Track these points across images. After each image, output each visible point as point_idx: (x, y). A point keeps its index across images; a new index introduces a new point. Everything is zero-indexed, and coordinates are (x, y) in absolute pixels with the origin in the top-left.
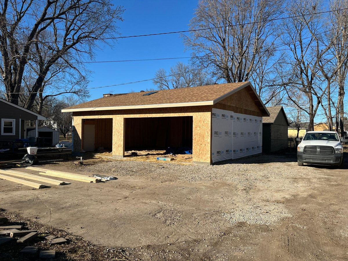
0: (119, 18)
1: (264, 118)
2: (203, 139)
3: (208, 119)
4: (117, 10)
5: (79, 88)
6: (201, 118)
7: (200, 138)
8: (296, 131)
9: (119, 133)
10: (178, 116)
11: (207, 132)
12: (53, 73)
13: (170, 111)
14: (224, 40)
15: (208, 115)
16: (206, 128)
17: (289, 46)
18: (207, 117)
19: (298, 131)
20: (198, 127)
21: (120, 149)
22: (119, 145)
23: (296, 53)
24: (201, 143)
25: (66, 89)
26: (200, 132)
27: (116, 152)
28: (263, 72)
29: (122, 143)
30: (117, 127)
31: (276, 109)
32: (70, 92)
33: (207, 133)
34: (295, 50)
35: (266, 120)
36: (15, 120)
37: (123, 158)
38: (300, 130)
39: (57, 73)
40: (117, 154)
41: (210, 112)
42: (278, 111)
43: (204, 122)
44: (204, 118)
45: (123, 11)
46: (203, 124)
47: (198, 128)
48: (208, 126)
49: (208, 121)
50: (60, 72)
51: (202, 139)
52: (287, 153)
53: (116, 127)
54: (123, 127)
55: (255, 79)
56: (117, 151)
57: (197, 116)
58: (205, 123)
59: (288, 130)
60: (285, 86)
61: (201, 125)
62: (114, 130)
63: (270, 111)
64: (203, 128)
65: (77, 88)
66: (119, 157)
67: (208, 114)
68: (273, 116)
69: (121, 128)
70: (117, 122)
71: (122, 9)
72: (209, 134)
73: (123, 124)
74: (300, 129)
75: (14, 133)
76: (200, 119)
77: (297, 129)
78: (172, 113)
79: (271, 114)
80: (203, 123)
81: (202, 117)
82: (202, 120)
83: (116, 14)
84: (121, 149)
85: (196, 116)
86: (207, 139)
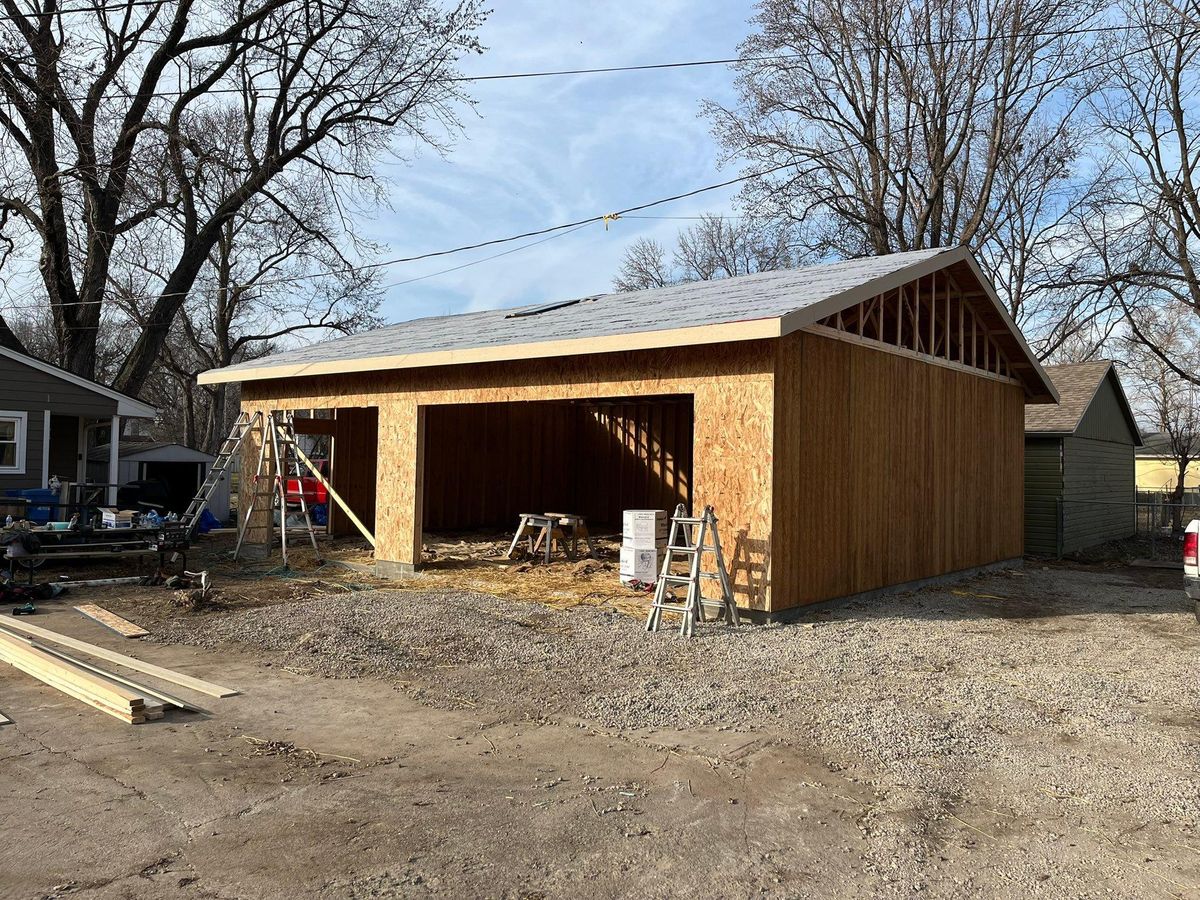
0: (468, 43)
1: (1031, 409)
2: (739, 500)
3: (760, 407)
4: (463, 12)
5: (352, 309)
6: (728, 403)
7: (727, 495)
8: (1172, 467)
9: (402, 469)
10: (631, 394)
11: (758, 467)
12: (266, 261)
13: (598, 375)
14: (871, 115)
15: (758, 390)
16: (754, 446)
17: (1131, 137)
18: (758, 397)
19: (1183, 467)
20: (715, 446)
21: (401, 537)
22: (402, 521)
23: (1158, 160)
24: (730, 520)
25: (310, 313)
26: (723, 468)
27: (387, 547)
28: (1025, 241)
29: (409, 510)
30: (394, 443)
31: (1083, 372)
32: (321, 325)
33: (755, 472)
34: (1153, 152)
35: (1038, 418)
36: (24, 415)
37: (412, 573)
38: (1191, 463)
39: (279, 257)
40: (393, 557)
41: (772, 375)
42: (1095, 383)
43: (742, 419)
44: (745, 402)
45: (483, 16)
46: (740, 430)
47: (718, 450)
48: (759, 441)
49: (762, 417)
50: (288, 255)
51: (735, 500)
52: (1136, 562)
53: (388, 443)
54: (416, 443)
55: (993, 269)
56: (392, 542)
57: (712, 394)
58: (747, 424)
59: (1136, 462)
60: (1119, 284)
61: (730, 433)
62: (384, 456)
63: (1061, 383)
64: (739, 450)
65: (346, 309)
66: (399, 569)
67: (762, 386)
68: (1073, 404)
69: (406, 448)
70: (392, 423)
71: (478, 11)
72: (767, 477)
73: (414, 430)
74: (1192, 459)
75: (20, 467)
76: (725, 407)
77: (1177, 459)
78: (606, 381)
79: (1062, 396)
80: (738, 426)
81: (736, 398)
82: (736, 412)
83: (457, 28)
84: (406, 536)
85: (708, 392)
86: (756, 497)
